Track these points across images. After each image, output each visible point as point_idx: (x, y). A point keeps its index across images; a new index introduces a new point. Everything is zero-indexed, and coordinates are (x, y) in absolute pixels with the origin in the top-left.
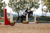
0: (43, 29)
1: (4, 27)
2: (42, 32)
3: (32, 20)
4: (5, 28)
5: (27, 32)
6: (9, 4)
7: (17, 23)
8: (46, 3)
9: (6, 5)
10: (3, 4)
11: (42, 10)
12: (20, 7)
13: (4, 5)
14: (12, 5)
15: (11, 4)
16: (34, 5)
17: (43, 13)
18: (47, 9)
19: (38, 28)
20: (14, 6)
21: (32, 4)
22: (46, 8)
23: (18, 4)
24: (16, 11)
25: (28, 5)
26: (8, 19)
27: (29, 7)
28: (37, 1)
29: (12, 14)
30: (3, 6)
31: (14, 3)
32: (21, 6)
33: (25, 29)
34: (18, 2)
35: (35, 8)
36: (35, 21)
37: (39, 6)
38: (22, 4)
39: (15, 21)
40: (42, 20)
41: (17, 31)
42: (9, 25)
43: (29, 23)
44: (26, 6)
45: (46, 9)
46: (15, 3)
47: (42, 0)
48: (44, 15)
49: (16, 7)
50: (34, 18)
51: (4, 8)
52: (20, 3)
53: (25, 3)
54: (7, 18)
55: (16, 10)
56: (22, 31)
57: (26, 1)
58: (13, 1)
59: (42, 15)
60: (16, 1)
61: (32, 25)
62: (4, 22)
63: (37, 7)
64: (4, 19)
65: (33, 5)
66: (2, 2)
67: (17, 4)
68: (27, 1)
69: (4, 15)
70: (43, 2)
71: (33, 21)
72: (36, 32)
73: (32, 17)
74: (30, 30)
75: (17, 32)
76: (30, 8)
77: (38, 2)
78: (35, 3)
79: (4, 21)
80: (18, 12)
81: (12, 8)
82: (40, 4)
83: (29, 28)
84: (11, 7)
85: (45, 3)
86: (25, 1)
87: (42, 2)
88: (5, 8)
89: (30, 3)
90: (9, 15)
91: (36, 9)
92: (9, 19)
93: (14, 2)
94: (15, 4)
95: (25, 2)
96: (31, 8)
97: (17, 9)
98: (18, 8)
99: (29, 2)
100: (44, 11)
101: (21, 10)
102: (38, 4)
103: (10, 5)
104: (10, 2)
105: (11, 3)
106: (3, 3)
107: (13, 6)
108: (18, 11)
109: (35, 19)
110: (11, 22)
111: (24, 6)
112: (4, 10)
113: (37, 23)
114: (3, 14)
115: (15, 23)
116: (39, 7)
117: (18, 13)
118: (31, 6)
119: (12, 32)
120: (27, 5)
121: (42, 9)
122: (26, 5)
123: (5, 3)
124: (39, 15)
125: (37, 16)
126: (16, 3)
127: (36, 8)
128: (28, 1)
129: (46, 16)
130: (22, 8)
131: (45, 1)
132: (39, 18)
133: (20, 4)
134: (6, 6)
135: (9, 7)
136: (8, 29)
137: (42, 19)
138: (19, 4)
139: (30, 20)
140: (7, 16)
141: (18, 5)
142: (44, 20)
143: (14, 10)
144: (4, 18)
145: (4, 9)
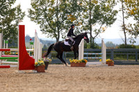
0: (127, 82)
1: (17, 75)
2: (123, 90)
3: (94, 56)
4: (20, 79)
5: (82, 90)
6: (31, 12)
7: (55, 65)
8: (133, 10)
9: (24, 13)
10: (16, 12)
11: (124, 28)
12: (61, 20)
13: (17, 14)
14: (39, 15)
15: (37, 13)
16: (102, 15)
17: (127, 38)
18: (136, 24)
19: (111, 79)
20: (45, 16)
21: (95, 11)
22: (135, 22)
23: (56, 11)
24: (50, 31)
25: (85, 14)
26: (29, 53)
27: (87, 20)
28: (109, 2)
29: (41, 41)
30: (15, 18)
31: (46, 10)
32: (65, 19)
33: (75, 81)
34: (57, 6)
35: (103, 23)
36: (105, 59)
37: (115, 17)
38: (67, 12)
39: (49, 59)
40: (123, 56)
41: (53, 88)
42: (31, 71)
43: (88, 63)
44: (79, 18)
45: (133, 27)
46: (48, 8)
47: (123, 2)
48: (128, 43)
49: (50, 19)
50: (100, 52)
51: (17, 22)
52: (63, 10)
53: (75, 10)
54: (27, 52)
55: (49, 29)
56: (66, 86)
57: (78, 3)
58: (42, 4)
59: (123, 43)
60: (52, 4)
61: (94, 70)
62: (18, 63)
63: (109, 21)
64: (18, 53)
65: (99, 15)
66: (12, 7)
67: (53, 12)
68: (81, 3)
69: (17, 42)
70: (126, 7)
71: (98, 60)
72: (106, 90)
73: (95, 48)
74: (91, 83)
75: (54, 90)
76: (90, 24)
77: (112, 6)
78: (104, 9)
79: (18, 60)
80: (57, 33)
81: (39, 23)
82: (116, 12)
83: (86, 79)
84: (36, 19)
85: (131, 8)
86: (76, 4)
87: (124, 5)
88: (20, 24)
89: (91, 9)
90: (32, 44)
91: (105, 25)
92: (32, 53)
93: (44, 7)
94: (47, 12)
95: (76, 6)
96: (92, 22)
97: (54, 24)
98: (57, 23)
99: (88, 7)
100: (130, 31)
101: (64, 28)
102: (111, 11)
103: (33, 16)
104: (34, 5)
105: (37, 10)
106: (14, 10)
107: (42, 17)
108: (55, 30)
109: (104, 53)
110: (36, 62)
111: (72, 16)
112: (18, 27)
113: (109, 64)
114: (16, 39)
115: (47, 63)
116: (115, 19)
117: (55, 36)
118: (92, 18)
119: (39, 89)
120: (81, 13)
121: (124, 25)
122: (79, 15)
123: (19, 10)
124: (114, 43)
125: (109, 44)
126: (50, 10)
127: (107, 24)
128: (83, 4)
129: (135, 44)
130: (67, 23)
131: (131, 2)
132: (115, 52)
133: (62, 13)
134: (23, 16)
135: (32, 19)
136: (29, 82)
137: (123, 52)
138: (60, 11)
139: (89, 56)
140: (27, 44)
141: (57, 16)
142: (129, 55)
143: (46, 28)
144: (18, 50)
145: (17, 25)
